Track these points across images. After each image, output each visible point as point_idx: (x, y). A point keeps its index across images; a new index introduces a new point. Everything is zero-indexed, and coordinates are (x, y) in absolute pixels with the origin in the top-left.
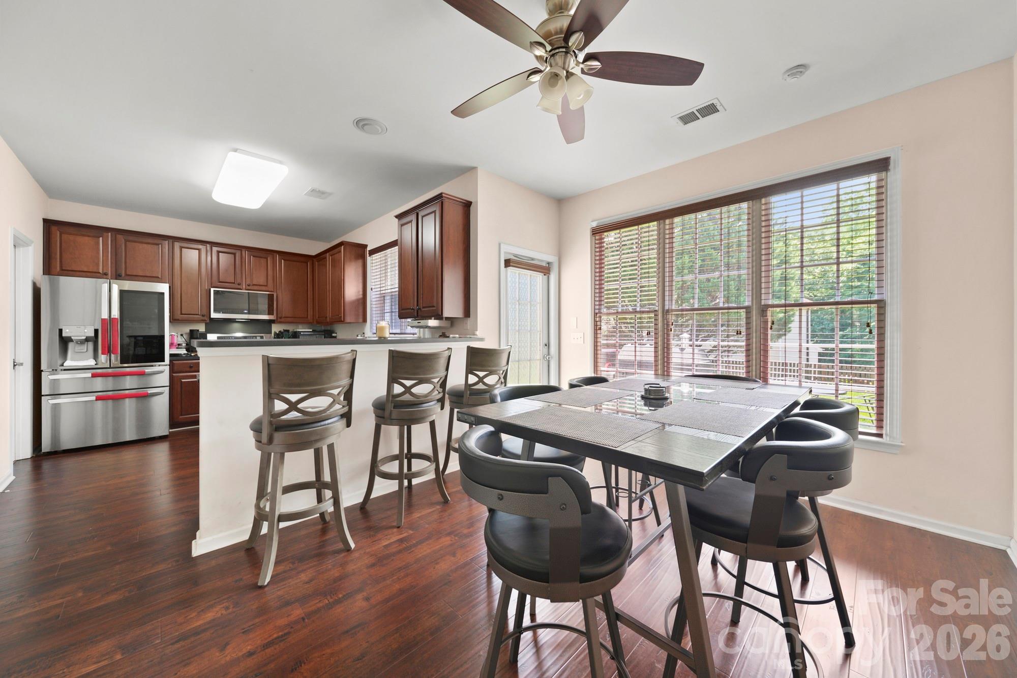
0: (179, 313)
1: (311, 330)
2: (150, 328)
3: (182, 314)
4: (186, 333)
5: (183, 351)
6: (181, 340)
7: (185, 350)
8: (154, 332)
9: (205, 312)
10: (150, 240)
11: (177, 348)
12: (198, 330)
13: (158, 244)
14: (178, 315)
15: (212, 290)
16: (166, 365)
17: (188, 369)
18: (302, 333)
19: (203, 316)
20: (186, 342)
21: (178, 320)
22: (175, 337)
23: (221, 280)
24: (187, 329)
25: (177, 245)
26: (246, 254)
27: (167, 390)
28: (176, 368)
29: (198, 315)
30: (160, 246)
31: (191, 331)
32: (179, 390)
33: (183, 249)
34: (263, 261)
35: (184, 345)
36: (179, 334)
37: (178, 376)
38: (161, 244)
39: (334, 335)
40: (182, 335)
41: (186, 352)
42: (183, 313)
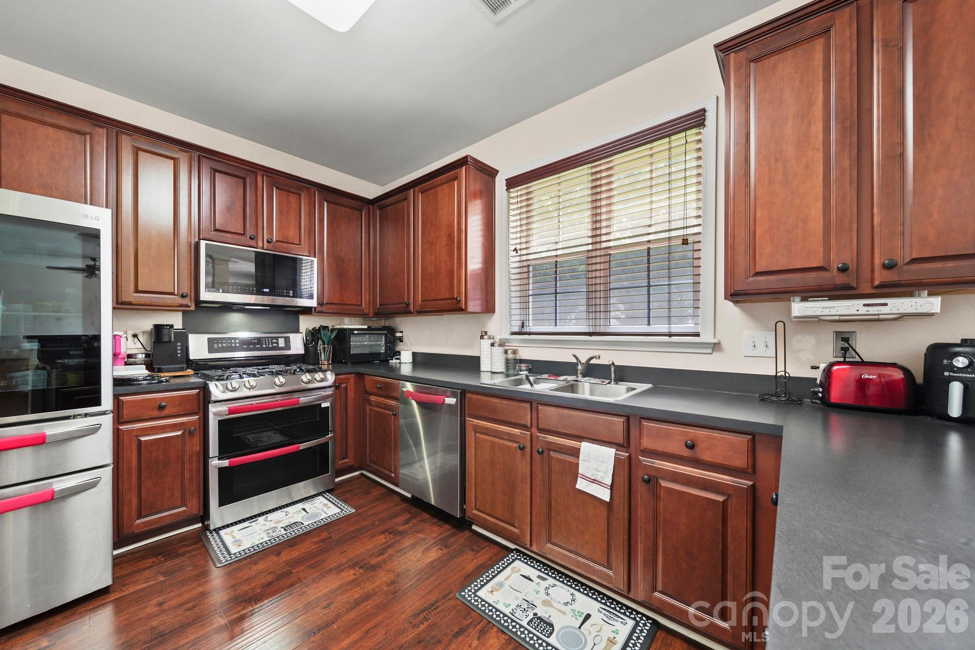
0: (132, 287)
1: (366, 327)
2: (59, 319)
3: (137, 291)
4: (143, 332)
5: (140, 371)
6: (133, 346)
7: (144, 366)
8: (74, 327)
9: (186, 288)
10: (64, 121)
11: (126, 364)
12: (171, 326)
13: (84, 134)
14: (129, 295)
15: (203, 243)
16: (104, 413)
17: (156, 413)
18: (356, 332)
19: (183, 296)
20: (143, 351)
21: (130, 304)
22: (123, 340)
23: (217, 227)
24: (147, 323)
25: (127, 144)
26: (262, 182)
27: (107, 475)
28: (126, 413)
29: (173, 294)
30: (88, 137)
31: (158, 328)
32: (134, 462)
33: (140, 153)
34: (293, 199)
35: (141, 357)
36: (130, 333)
37: (131, 431)
38: (90, 134)
39: (398, 335)
40: (135, 336)
41: (146, 372)
42: (140, 289)
